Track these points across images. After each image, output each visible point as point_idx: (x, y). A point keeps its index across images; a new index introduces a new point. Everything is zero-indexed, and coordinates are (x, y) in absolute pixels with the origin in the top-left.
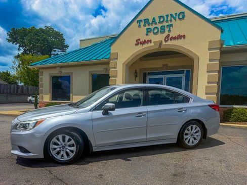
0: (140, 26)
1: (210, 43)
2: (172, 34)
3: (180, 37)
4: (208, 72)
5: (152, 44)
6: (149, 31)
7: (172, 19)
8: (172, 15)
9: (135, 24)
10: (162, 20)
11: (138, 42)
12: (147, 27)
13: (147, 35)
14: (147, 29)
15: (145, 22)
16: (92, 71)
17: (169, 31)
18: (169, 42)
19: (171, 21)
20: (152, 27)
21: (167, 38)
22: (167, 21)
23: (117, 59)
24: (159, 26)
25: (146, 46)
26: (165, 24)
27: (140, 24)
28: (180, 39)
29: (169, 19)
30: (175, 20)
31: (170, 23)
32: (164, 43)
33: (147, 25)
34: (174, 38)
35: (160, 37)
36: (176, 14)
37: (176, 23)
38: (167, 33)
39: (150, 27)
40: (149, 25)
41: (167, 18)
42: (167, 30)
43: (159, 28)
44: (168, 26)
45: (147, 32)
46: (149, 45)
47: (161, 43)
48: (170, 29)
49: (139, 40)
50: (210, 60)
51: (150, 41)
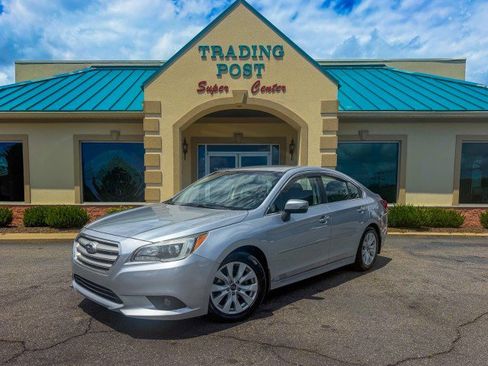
0: (204, 57)
1: (324, 104)
2: (266, 82)
3: (277, 89)
4: (322, 150)
5: (230, 95)
6: (222, 69)
7: (263, 54)
8: (262, 48)
9: (194, 50)
10: (245, 53)
11: (202, 87)
12: (219, 61)
13: (219, 76)
14: (219, 66)
15: (215, 52)
16: (81, 136)
17: (259, 75)
18: (259, 95)
19: (261, 57)
21: (256, 86)
22: (254, 57)
23: (160, 114)
24: (242, 64)
25: (217, 96)
26: (250, 61)
27: (204, 53)
28: (278, 91)
29: (258, 53)
30: (268, 57)
31: (259, 62)
32: (250, 95)
33: (218, 57)
34: (268, 90)
35: (244, 84)
36: (269, 47)
37: (270, 64)
38: (254, 79)
39: (224, 62)
40: (222, 58)
41: (255, 53)
42: (255, 73)
43: (242, 67)
44: (256, 65)
45: (220, 70)
46: (224, 95)
47: (245, 95)
48: (259, 71)
49: (204, 83)
50: (325, 132)
51: (226, 89)
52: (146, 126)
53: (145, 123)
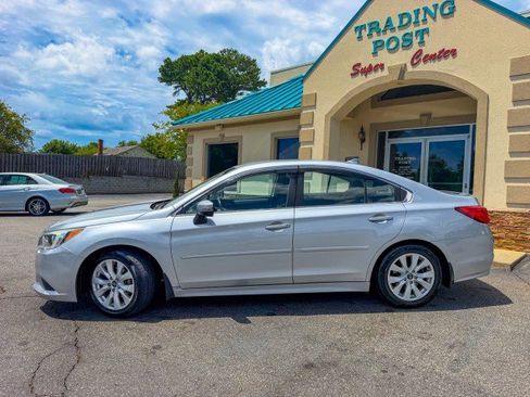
0: (360, 38)
1: (515, 63)
2: (428, 50)
3: (445, 54)
4: (510, 128)
5: (385, 72)
6: (378, 46)
7: (427, 16)
8: (426, 10)
9: (351, 33)
10: (405, 21)
11: (357, 70)
12: (375, 38)
13: (375, 54)
14: (375, 43)
15: (371, 30)
16: (278, 133)
17: (422, 43)
18: (422, 67)
19: (425, 21)
20: (385, 38)
21: (417, 58)
22: (416, 23)
23: (314, 107)
24: (399, 34)
25: (372, 76)
26: (412, 29)
27: (360, 33)
28: (446, 57)
29: (421, 17)
30: (434, 18)
31: (422, 27)
32: (410, 68)
33: (374, 34)
34: (433, 57)
35: (403, 57)
36: (436, 6)
37: (437, 26)
38: (415, 47)
39: (381, 37)
40: (378, 33)
41: (417, 17)
42: (416, 41)
43: (400, 38)
44: (417, 32)
45: (375, 48)
46: (380, 74)
47: (403, 70)
48: (422, 38)
49: (359, 65)
50: (515, 102)
51: (382, 66)
52: (303, 121)
53: (302, 117)
